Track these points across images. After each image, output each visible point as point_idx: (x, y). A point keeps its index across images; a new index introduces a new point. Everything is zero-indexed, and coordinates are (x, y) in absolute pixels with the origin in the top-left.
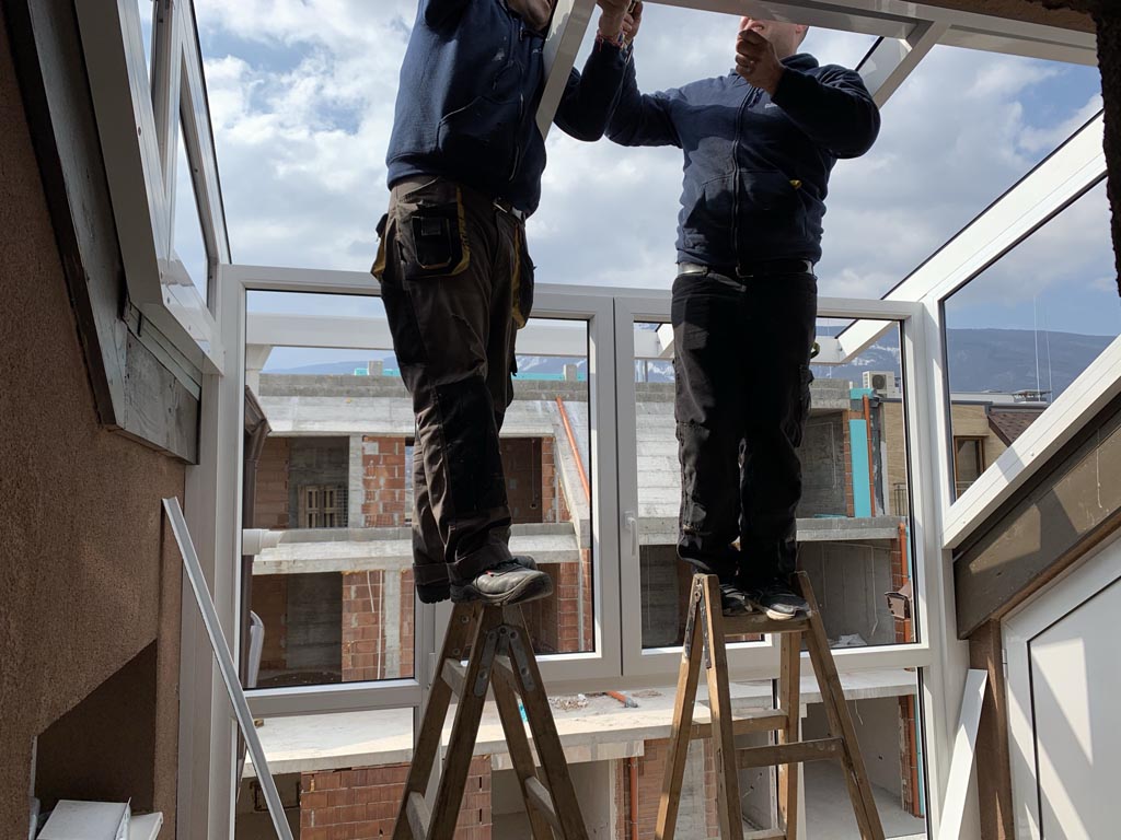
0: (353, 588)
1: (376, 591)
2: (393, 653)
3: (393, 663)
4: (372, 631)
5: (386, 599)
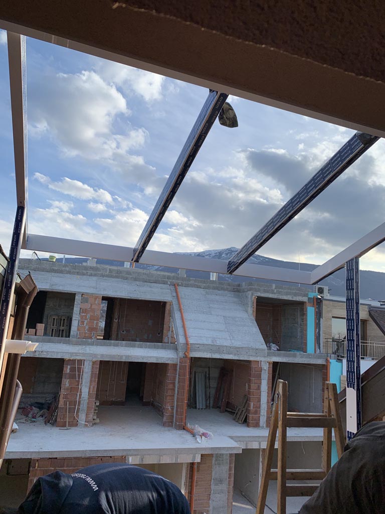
0: (69, 367)
1: (79, 369)
2: (84, 400)
3: (84, 405)
4: (75, 389)
5: (84, 374)
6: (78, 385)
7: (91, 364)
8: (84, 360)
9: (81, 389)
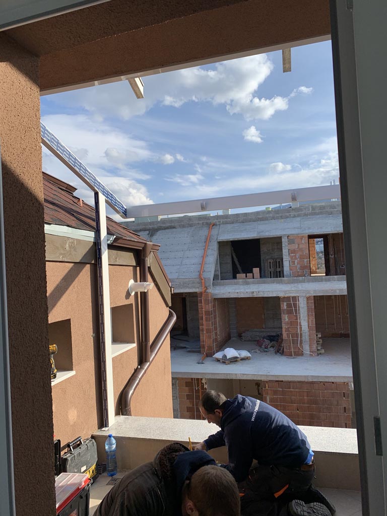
0: (285, 303)
1: (295, 305)
2: (305, 333)
3: (306, 337)
4: (295, 323)
5: (300, 309)
6: (297, 319)
7: (305, 299)
8: (298, 297)
9: (300, 323)
